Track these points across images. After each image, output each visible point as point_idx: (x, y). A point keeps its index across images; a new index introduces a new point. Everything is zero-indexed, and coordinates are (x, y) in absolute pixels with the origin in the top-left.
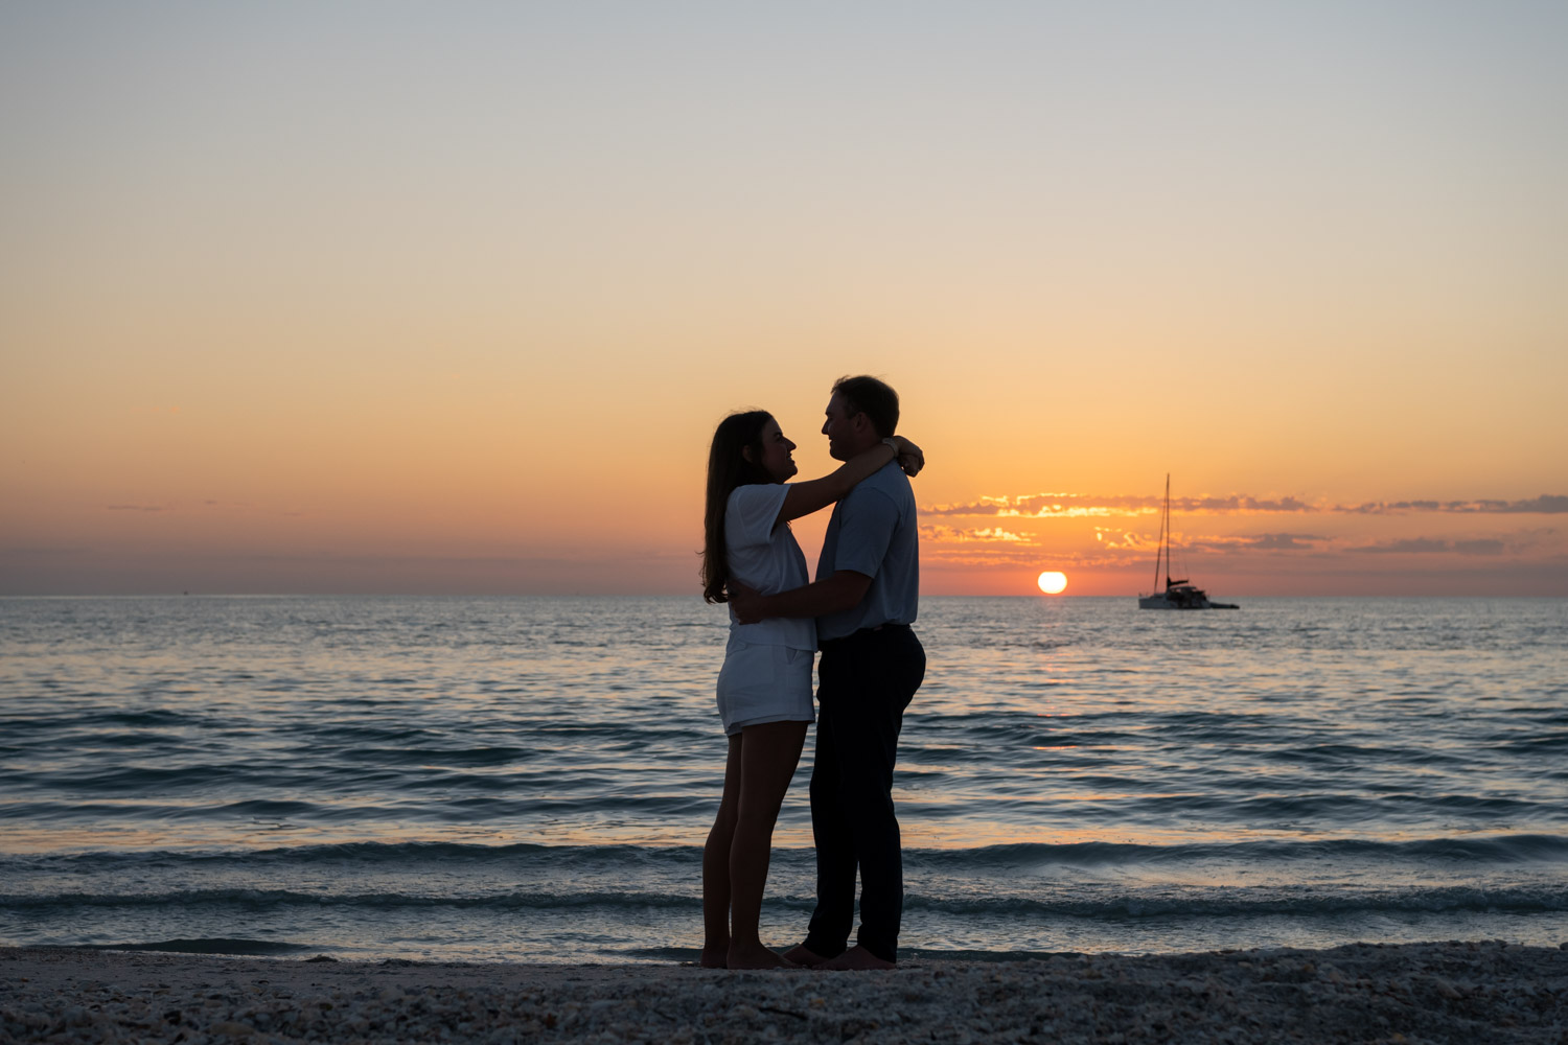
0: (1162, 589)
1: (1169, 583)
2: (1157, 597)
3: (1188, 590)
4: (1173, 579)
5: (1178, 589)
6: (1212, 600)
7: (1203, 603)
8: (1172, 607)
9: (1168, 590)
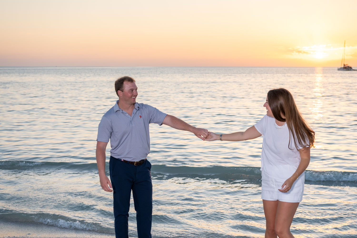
1: (344, 65)
2: (341, 68)
3: (348, 67)
4: (345, 64)
5: (346, 66)
6: (353, 69)
7: (351, 69)
8: (344, 70)
9: (344, 67)
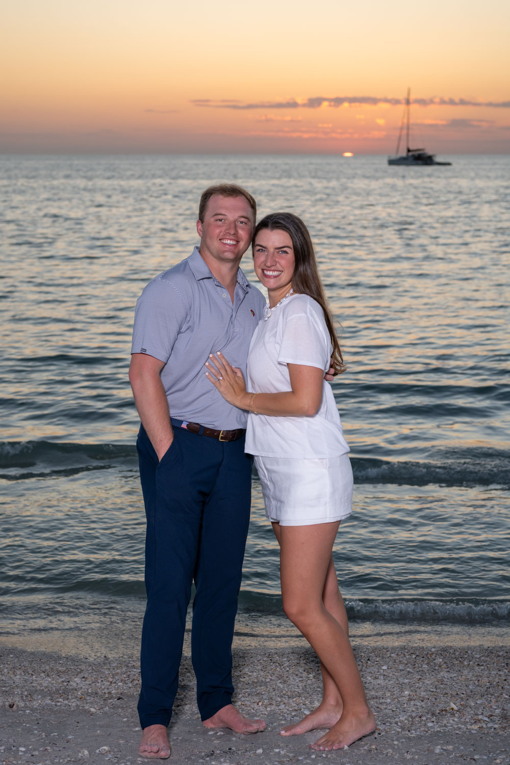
0: (404, 154)
1: (409, 151)
4: (411, 148)
6: (437, 159)
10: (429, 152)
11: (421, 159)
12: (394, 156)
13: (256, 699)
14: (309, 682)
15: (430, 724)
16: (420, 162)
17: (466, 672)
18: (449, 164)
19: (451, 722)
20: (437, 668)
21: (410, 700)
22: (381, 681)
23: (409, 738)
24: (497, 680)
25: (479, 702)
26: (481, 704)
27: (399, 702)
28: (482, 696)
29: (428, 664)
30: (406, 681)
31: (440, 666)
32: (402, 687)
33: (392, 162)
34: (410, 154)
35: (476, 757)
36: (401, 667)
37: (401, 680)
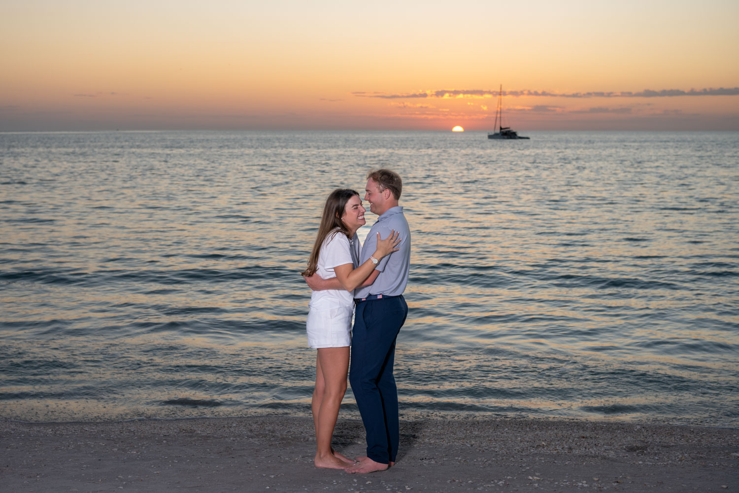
0: (498, 131)
1: (501, 129)
2: (496, 134)
3: (509, 131)
4: (503, 127)
5: (505, 131)
6: (519, 135)
7: (515, 137)
8: (503, 139)
9: (501, 132)
10: (513, 129)
11: (507, 134)
12: (492, 133)
13: (442, 440)
14: (468, 434)
15: (532, 450)
16: (506, 137)
17: (550, 432)
18: (528, 138)
19: (542, 451)
20: (534, 430)
21: (521, 442)
22: (505, 434)
23: (522, 455)
24: (566, 434)
25: (557, 443)
26: (558, 444)
27: (515, 442)
28: (558, 441)
29: (530, 428)
30: (518, 435)
31: (536, 429)
32: (516, 437)
33: (490, 137)
34: (502, 130)
35: (556, 462)
36: (515, 429)
37: (516, 434)
